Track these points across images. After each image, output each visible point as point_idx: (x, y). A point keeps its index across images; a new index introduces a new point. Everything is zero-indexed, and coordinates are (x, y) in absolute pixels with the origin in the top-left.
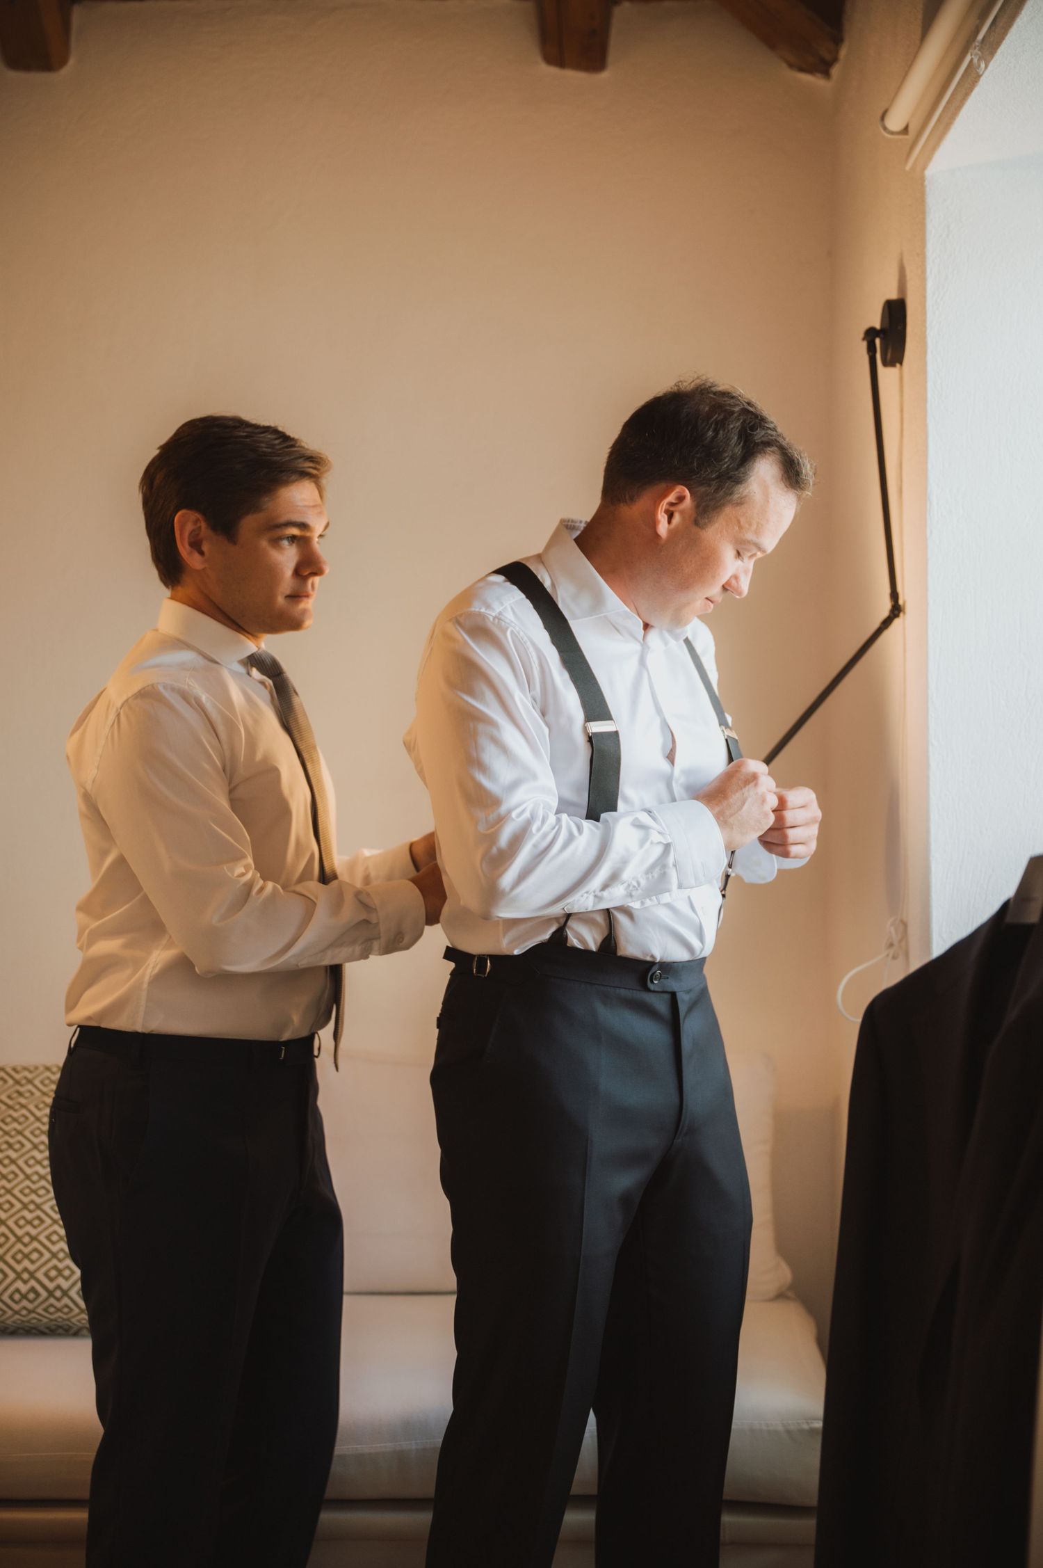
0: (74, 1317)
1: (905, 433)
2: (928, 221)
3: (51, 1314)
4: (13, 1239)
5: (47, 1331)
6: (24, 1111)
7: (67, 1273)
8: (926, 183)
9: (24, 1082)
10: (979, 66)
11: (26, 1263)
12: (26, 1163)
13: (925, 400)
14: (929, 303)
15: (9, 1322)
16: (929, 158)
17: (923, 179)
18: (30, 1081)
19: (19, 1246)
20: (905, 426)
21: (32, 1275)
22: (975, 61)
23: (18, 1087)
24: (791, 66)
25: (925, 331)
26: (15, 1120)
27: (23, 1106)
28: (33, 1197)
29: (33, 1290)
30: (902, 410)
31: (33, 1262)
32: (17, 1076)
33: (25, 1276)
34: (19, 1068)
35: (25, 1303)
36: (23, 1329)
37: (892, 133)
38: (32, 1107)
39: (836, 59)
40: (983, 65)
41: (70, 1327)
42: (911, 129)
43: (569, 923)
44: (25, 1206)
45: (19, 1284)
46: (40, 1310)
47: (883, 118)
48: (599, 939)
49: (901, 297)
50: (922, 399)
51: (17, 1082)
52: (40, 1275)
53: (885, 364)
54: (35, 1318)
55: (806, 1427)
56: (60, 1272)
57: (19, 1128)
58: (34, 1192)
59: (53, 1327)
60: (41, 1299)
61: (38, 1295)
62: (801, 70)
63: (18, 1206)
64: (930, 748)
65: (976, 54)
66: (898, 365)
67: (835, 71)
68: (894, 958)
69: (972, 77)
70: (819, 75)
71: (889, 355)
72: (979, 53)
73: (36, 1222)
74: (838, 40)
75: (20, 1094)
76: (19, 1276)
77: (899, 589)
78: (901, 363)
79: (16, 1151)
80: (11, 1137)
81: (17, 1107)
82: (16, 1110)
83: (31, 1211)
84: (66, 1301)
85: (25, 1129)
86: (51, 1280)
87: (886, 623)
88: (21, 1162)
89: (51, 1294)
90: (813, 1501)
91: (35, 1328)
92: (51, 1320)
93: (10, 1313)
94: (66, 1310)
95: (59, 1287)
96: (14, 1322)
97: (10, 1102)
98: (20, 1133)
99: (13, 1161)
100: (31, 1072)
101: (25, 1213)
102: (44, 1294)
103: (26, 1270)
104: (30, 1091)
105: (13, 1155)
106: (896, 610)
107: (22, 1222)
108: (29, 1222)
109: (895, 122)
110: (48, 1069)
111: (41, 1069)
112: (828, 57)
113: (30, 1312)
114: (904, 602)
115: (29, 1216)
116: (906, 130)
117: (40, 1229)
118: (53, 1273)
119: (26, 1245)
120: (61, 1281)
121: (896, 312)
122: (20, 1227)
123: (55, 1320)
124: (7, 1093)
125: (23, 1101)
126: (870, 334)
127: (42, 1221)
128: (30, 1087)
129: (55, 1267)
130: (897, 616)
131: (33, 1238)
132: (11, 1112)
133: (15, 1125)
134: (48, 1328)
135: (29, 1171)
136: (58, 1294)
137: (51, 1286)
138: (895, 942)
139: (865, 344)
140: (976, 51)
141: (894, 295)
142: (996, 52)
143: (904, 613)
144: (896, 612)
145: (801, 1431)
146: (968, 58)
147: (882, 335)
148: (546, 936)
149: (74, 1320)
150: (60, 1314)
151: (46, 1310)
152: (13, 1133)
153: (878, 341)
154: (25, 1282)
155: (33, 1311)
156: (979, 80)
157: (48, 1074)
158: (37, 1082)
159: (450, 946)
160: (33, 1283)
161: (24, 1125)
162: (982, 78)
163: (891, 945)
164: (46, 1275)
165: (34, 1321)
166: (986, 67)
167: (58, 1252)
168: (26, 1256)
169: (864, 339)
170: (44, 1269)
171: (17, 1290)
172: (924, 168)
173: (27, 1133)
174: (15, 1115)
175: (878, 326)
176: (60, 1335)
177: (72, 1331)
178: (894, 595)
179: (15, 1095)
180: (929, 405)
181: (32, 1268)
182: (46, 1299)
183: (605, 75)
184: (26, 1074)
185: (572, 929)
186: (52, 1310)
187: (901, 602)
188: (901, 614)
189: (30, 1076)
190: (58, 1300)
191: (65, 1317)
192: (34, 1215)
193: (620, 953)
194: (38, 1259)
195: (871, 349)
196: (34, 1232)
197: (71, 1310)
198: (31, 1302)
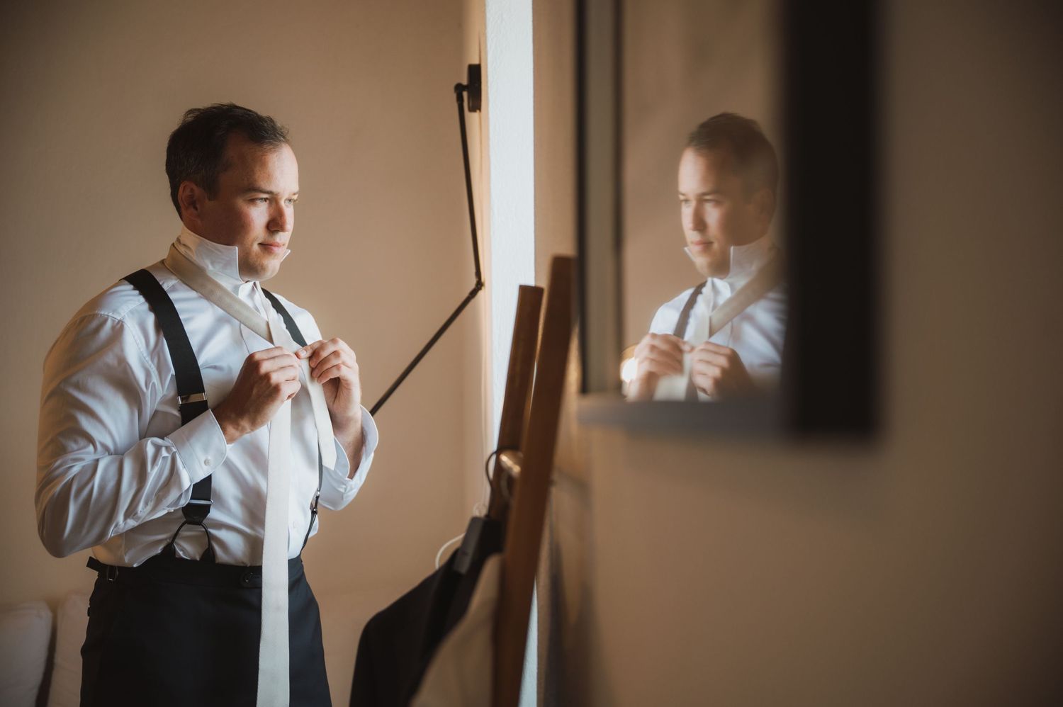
1: (483, 160)
13: (488, 138)
14: (490, 69)
20: (483, 155)
25: (488, 89)
30: (481, 143)
43: (176, 540)
48: (201, 551)
49: (478, 62)
53: (470, 110)
66: (478, 111)
71: (472, 104)
77: (481, 269)
78: (480, 110)
87: (474, 293)
114: (485, 279)
121: (475, 72)
126: (459, 88)
130: (480, 289)
141: (474, 62)
143: (485, 286)
144: (479, 286)
147: (467, 89)
148: (159, 550)
153: (465, 94)
159: (93, 557)
169: (455, 92)
175: (464, 83)
178: (478, 273)
180: (491, 143)
185: (178, 544)
187: (482, 279)
188: (483, 288)
193: (217, 562)
195: (460, 99)
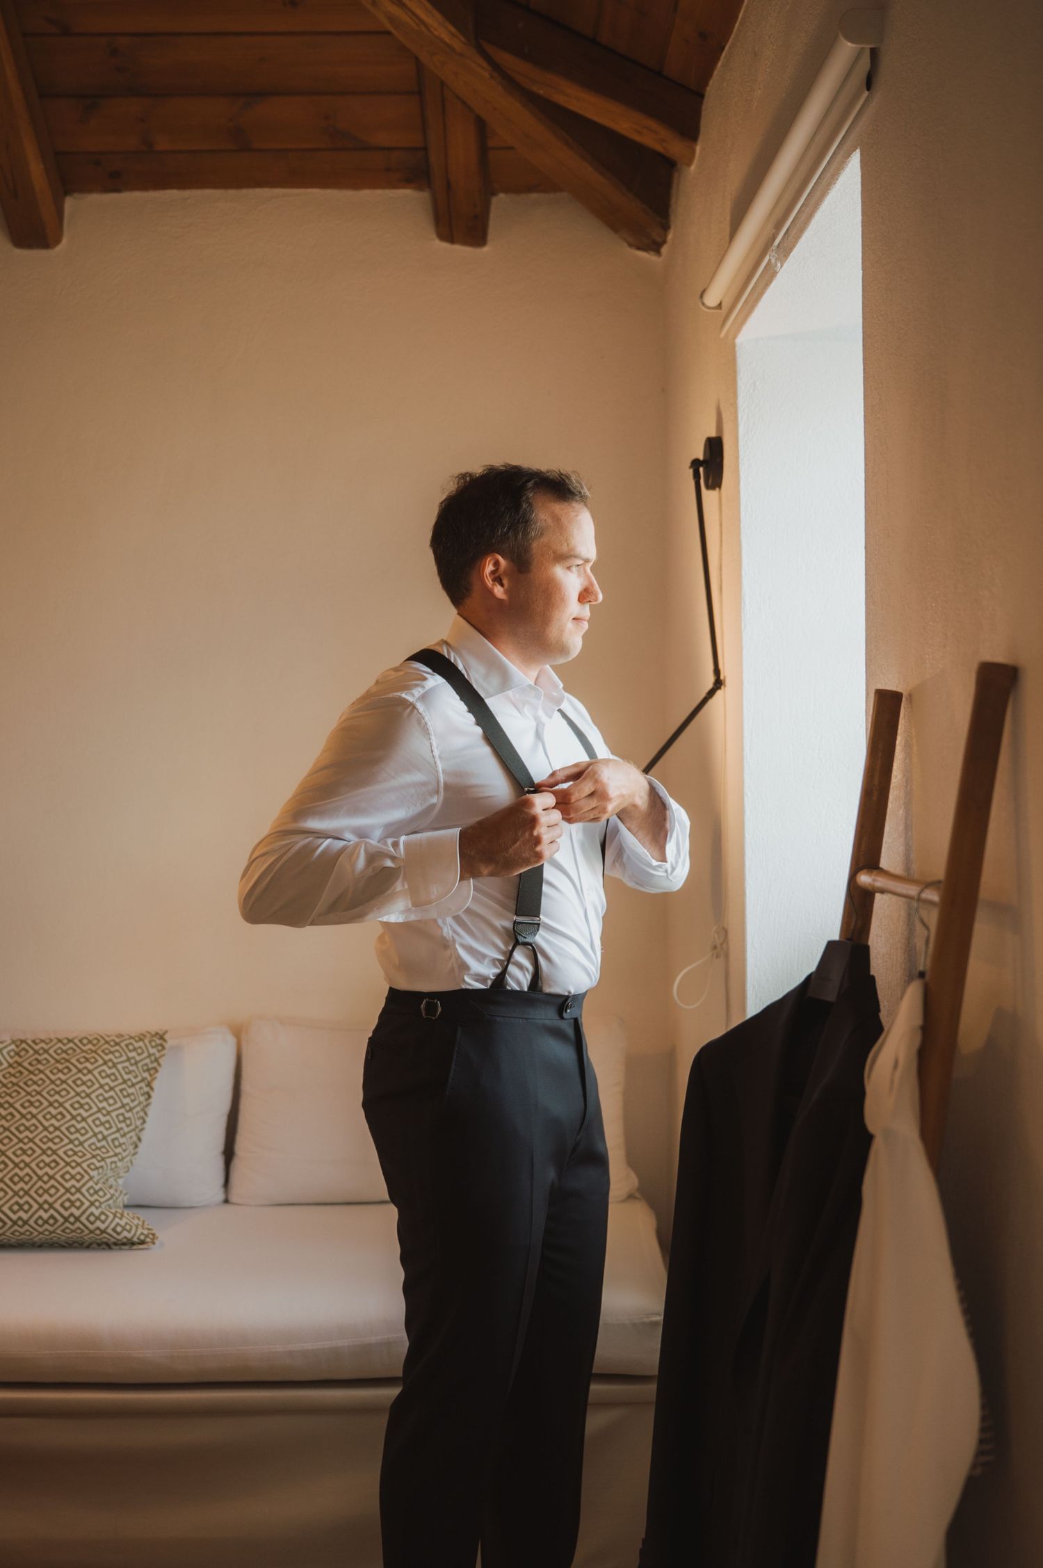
0: (86, 1235)
1: (724, 544)
2: (739, 377)
3: (67, 1234)
4: (35, 1178)
5: (66, 1245)
6: (41, 1076)
7: (78, 1204)
8: (737, 349)
9: (41, 1052)
10: (776, 265)
11: (46, 1197)
12: (44, 1117)
13: (739, 520)
14: (741, 443)
15: (36, 1239)
16: (738, 330)
17: (733, 346)
18: (46, 1051)
19: (40, 1183)
20: (724, 538)
21: (51, 1206)
22: (773, 261)
23: (36, 1056)
24: (630, 245)
25: (738, 466)
26: (35, 1083)
27: (41, 1072)
28: (50, 1144)
29: (52, 1217)
30: (721, 525)
31: (51, 1196)
32: (37, 1048)
33: (46, 1206)
34: (37, 1041)
35: (46, 1226)
36: (48, 1243)
37: (709, 308)
38: (47, 1072)
39: (664, 242)
40: (779, 265)
41: (84, 1243)
42: (724, 305)
44: (44, 1152)
45: (41, 1213)
46: (58, 1231)
47: (701, 296)
48: (530, 981)
49: (718, 435)
50: (737, 519)
51: (36, 1052)
52: (57, 1206)
53: (708, 487)
54: (55, 1237)
55: (646, 1320)
56: (72, 1203)
57: (38, 1089)
58: (51, 1140)
59: (70, 1242)
60: (59, 1224)
61: (56, 1221)
62: (639, 248)
63: (39, 1152)
64: (746, 798)
65: (774, 256)
66: (718, 489)
67: (665, 250)
68: (718, 956)
69: (770, 274)
70: (652, 253)
71: (710, 482)
72: (776, 255)
73: (53, 1165)
74: (666, 227)
75: (39, 1062)
76: (41, 1206)
77: (721, 666)
78: (720, 487)
79: (36, 1108)
80: (32, 1096)
81: (37, 1072)
82: (35, 1075)
83: (48, 1156)
84: (78, 1224)
85: (42, 1090)
86: (66, 1209)
87: (711, 693)
88: (40, 1116)
89: (66, 1220)
90: (655, 1372)
91: (56, 1243)
92: (69, 1238)
93: (36, 1233)
94: (79, 1231)
95: (72, 1215)
96: (40, 1239)
97: (31, 1068)
98: (39, 1093)
99: (34, 1116)
100: (47, 1044)
101: (44, 1157)
102: (61, 1220)
103: (46, 1202)
104: (46, 1059)
105: (34, 1111)
106: (718, 684)
107: (42, 1165)
108: (47, 1165)
109: (711, 299)
110: (60, 1041)
111: (55, 1041)
112: (659, 240)
113: (51, 1233)
114: (725, 678)
115: (47, 1160)
116: (720, 306)
117: (56, 1170)
118: (67, 1204)
119: (45, 1183)
120: (73, 1210)
121: (715, 447)
122: (41, 1169)
123: (72, 1238)
124: (28, 1061)
125: (41, 1067)
126: (696, 464)
127: (58, 1164)
128: (46, 1056)
129: (68, 1200)
130: (720, 688)
131: (51, 1177)
132: (32, 1076)
133: (35, 1087)
134: (67, 1243)
135: (46, 1124)
136: (72, 1219)
137: (66, 1214)
138: (718, 946)
139: (691, 471)
140: (774, 253)
141: (713, 434)
142: (789, 255)
143: (725, 686)
144: (718, 685)
145: (644, 1324)
146: (767, 258)
147: (704, 465)
149: (86, 1238)
150: (74, 1234)
151: (63, 1231)
152: (34, 1093)
153: (701, 470)
154: (46, 1211)
155: (54, 1232)
156: (776, 276)
157: (60, 1045)
158: (51, 1052)
160: (52, 1211)
161: (42, 1087)
162: (778, 274)
163: (715, 947)
164: (62, 1205)
165: (55, 1239)
166: (782, 266)
167: (70, 1188)
168: (46, 1191)
169: (690, 467)
170: (60, 1201)
171: (40, 1217)
172: (735, 337)
173: (44, 1093)
174: (35, 1079)
175: (701, 458)
176: (76, 1248)
177: (85, 1245)
178: (717, 671)
179: (35, 1062)
180: (742, 525)
181: (51, 1200)
182: (63, 1224)
183: (485, 249)
184: (43, 1045)
185: (509, 976)
186: (68, 1231)
187: (722, 677)
188: (722, 687)
189: (46, 1047)
190: (72, 1224)
191: (78, 1235)
192: (51, 1158)
194: (55, 1193)
195: (696, 476)
196: (51, 1172)
197: (83, 1231)
198: (52, 1225)
